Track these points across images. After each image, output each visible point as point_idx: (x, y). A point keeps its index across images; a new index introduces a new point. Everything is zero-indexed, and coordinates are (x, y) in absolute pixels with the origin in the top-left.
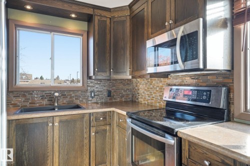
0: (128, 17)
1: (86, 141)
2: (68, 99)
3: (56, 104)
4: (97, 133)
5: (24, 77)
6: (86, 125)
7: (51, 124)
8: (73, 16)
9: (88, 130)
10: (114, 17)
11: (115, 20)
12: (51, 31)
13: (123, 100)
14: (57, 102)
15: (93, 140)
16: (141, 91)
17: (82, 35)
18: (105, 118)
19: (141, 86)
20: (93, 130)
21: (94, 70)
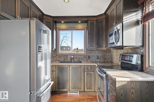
0: (104, 19)
1: (83, 77)
2: (78, 59)
3: (73, 61)
4: (88, 74)
5: (68, 48)
6: (82, 70)
7: (69, 68)
8: (80, 22)
9: (83, 72)
10: (98, 20)
11: (98, 21)
12: (71, 30)
13: (106, 61)
14: (73, 60)
15: (85, 77)
16: (114, 56)
17: (84, 30)
18: (91, 68)
19: (114, 54)
20: (86, 73)
21: (88, 46)
